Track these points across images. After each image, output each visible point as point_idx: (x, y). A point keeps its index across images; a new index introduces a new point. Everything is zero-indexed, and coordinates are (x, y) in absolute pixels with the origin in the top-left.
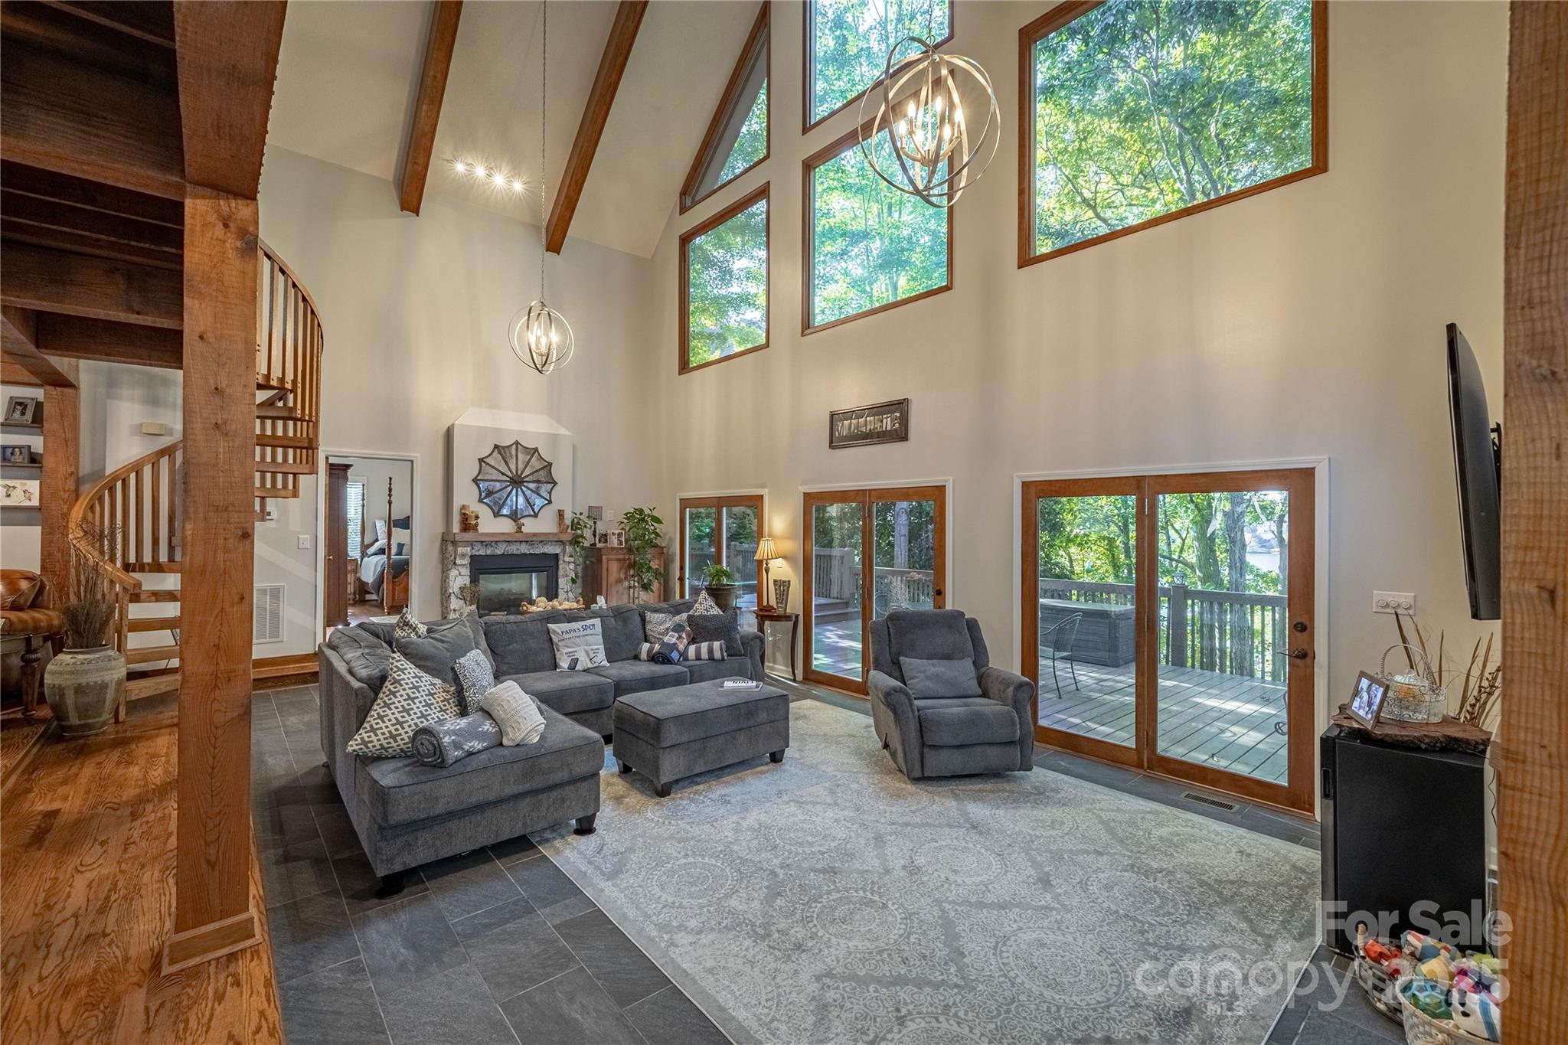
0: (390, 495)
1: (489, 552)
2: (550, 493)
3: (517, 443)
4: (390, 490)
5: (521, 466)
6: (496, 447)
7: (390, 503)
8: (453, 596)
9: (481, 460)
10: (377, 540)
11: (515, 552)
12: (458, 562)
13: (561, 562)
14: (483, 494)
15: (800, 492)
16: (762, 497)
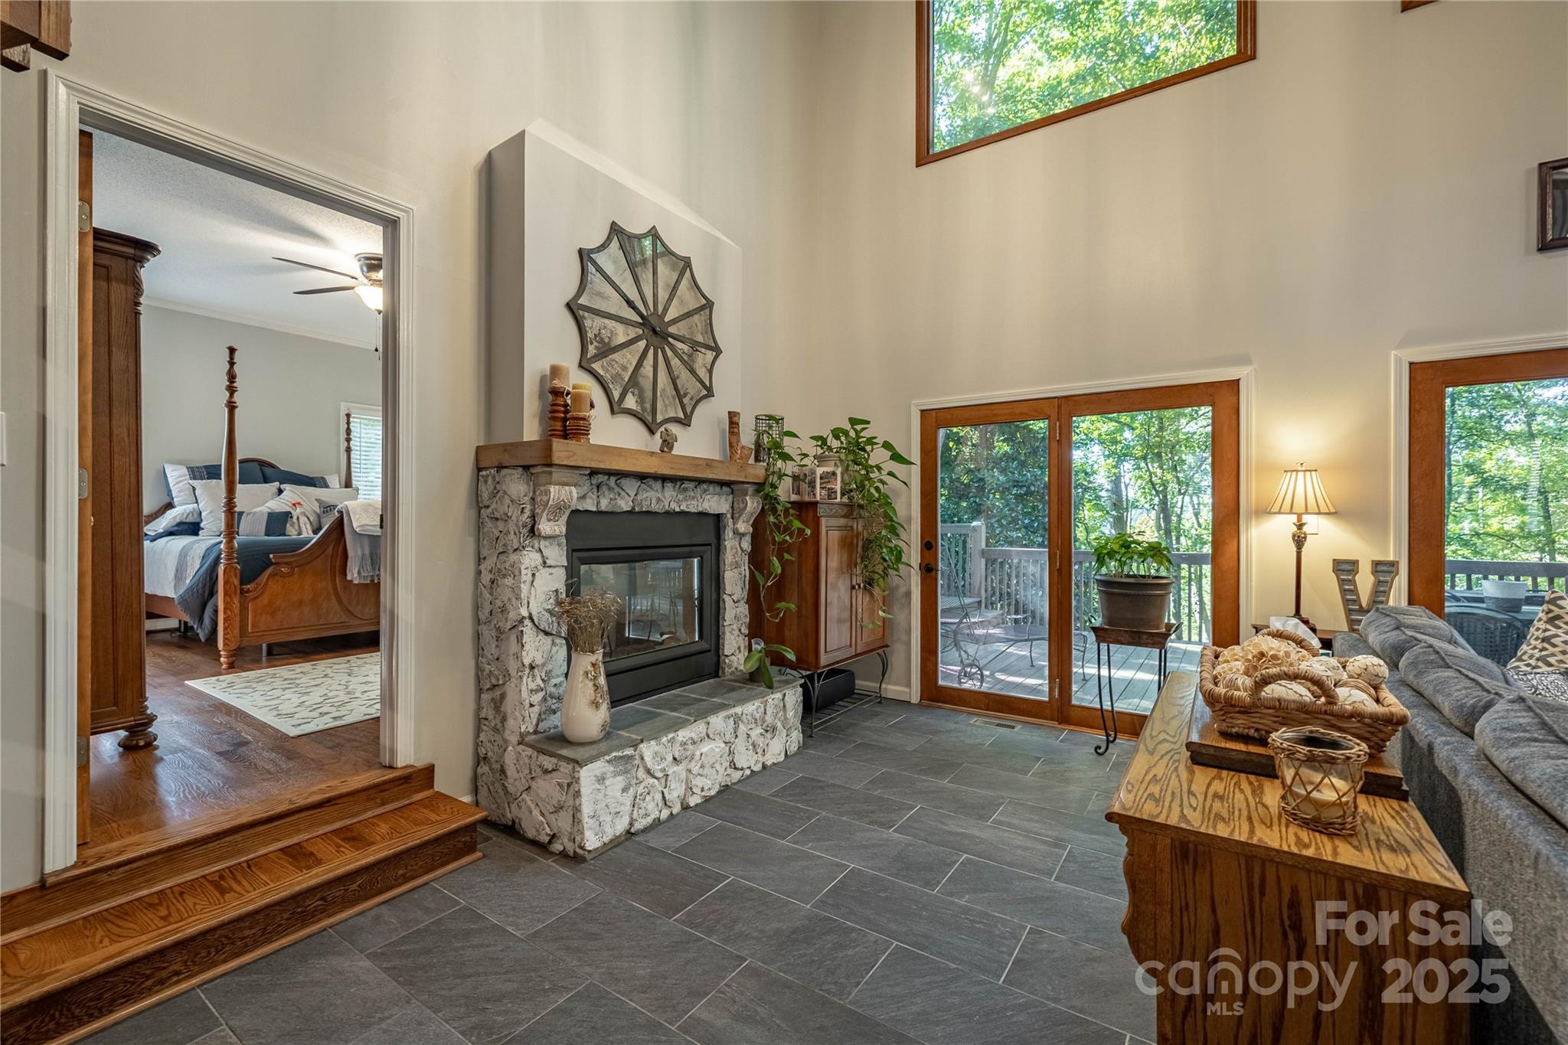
0: (232, 390)
1: (604, 505)
2: (710, 372)
3: (654, 234)
4: (232, 377)
5: (663, 295)
6: (615, 229)
7: (232, 407)
8: (528, 629)
9: (584, 255)
10: (170, 506)
11: (655, 507)
12: (545, 527)
13: (729, 534)
14: (592, 350)
15: (1398, 360)
16: (1234, 385)
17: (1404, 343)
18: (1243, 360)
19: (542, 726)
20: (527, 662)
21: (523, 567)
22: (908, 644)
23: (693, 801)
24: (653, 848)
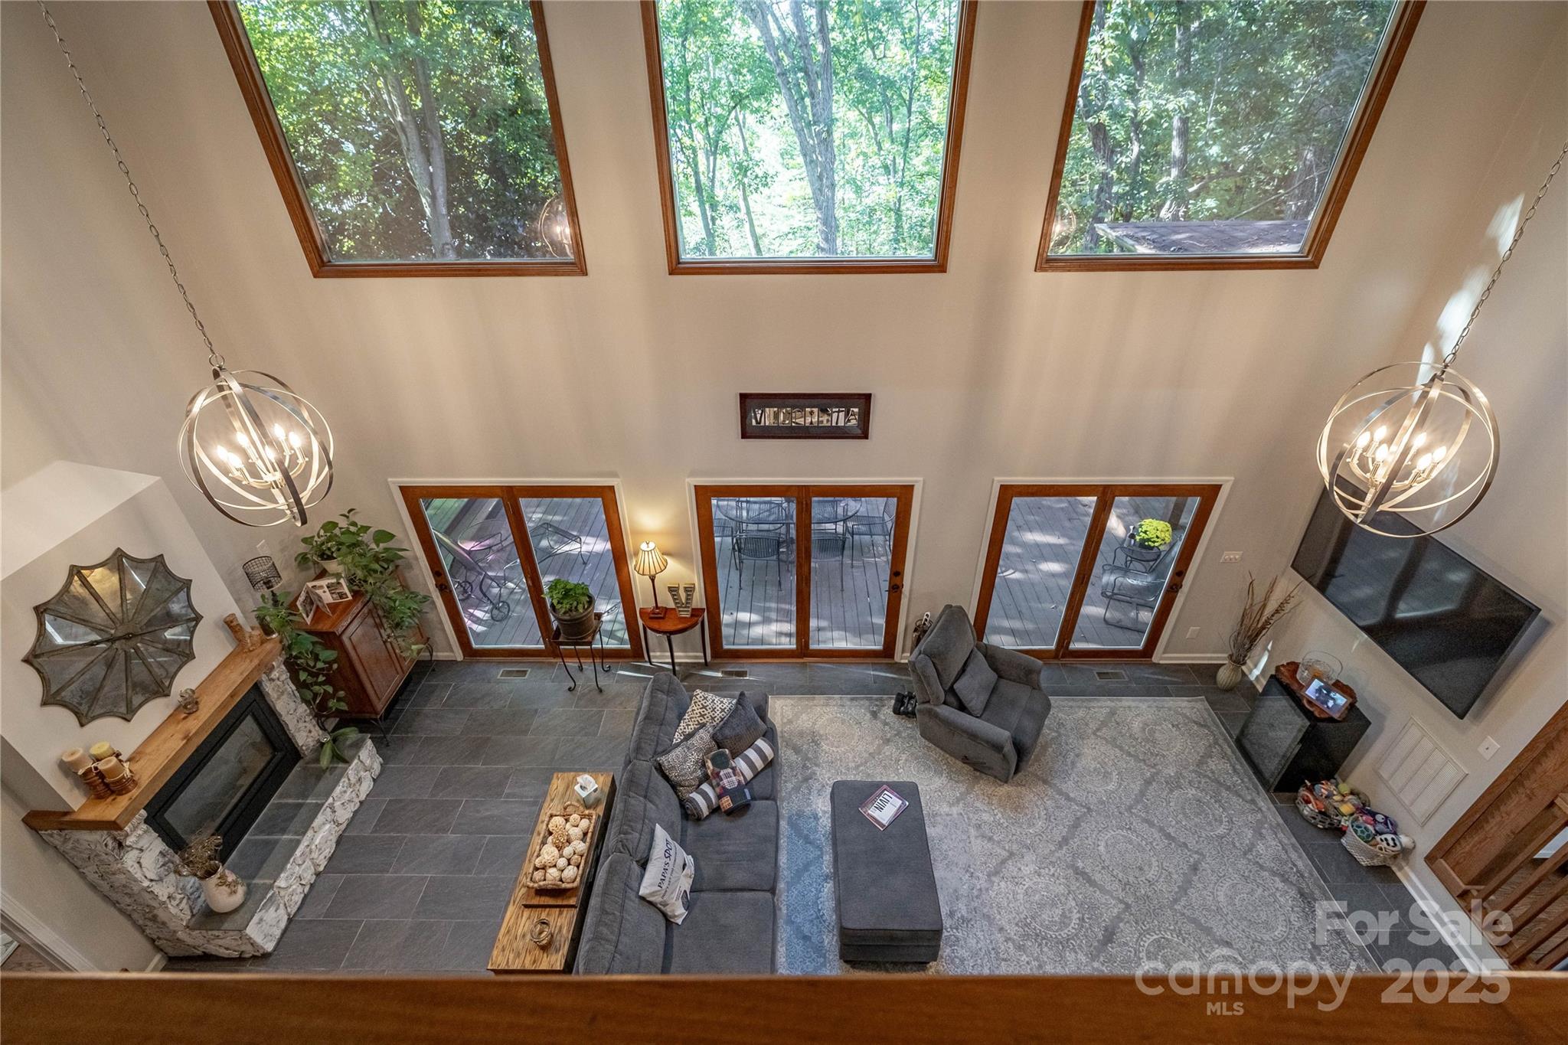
2: (190, 605)
8: (154, 886)
15: (689, 485)
16: (612, 488)
17: (692, 474)
18: (614, 475)
19: (195, 911)
20: (165, 899)
21: (129, 869)
22: (444, 630)
23: (321, 869)
24: (311, 921)
